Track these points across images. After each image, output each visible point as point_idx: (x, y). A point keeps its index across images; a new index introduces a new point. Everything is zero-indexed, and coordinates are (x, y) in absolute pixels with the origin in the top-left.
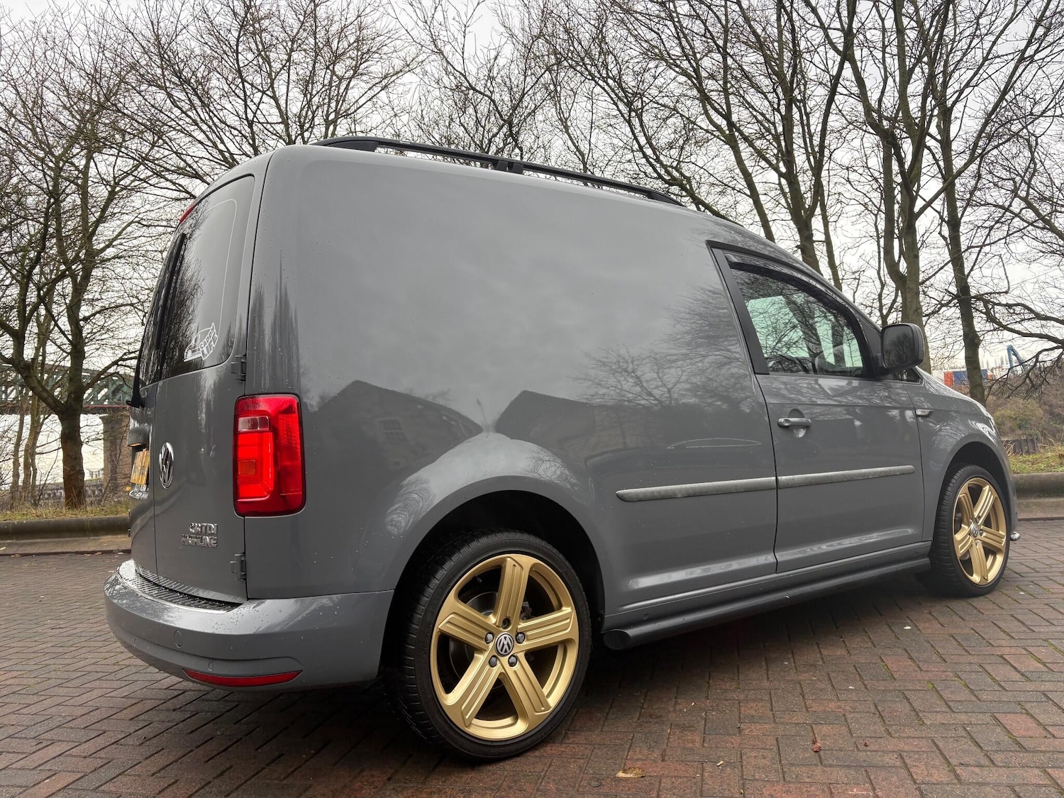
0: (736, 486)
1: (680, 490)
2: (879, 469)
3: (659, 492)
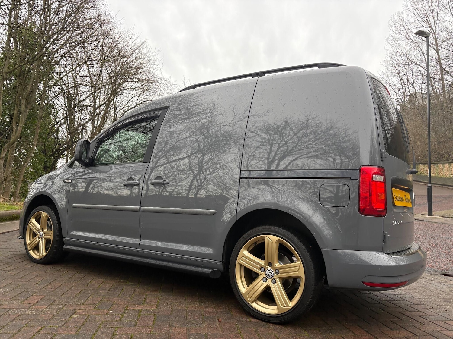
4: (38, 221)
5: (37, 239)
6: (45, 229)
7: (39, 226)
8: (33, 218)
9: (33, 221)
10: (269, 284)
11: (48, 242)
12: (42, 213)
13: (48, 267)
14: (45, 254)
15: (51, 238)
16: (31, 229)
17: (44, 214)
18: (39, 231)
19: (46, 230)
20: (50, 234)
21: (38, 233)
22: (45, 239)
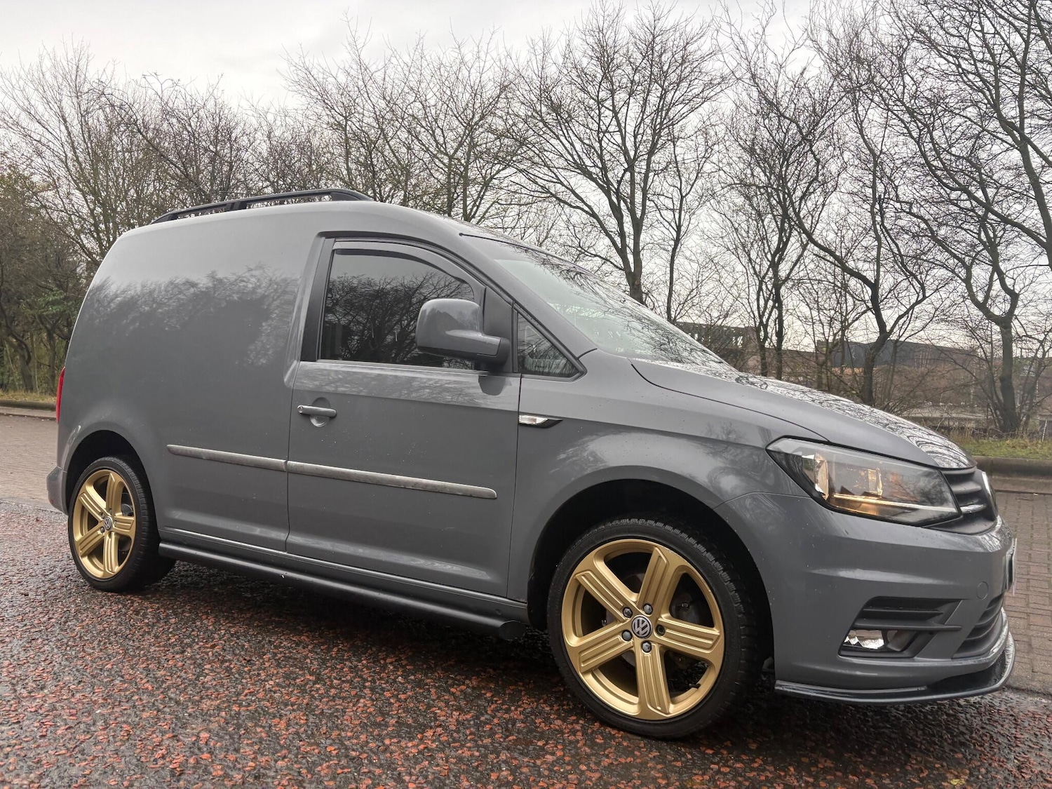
0: (246, 460)
1: (205, 453)
2: (425, 481)
3: (191, 451)
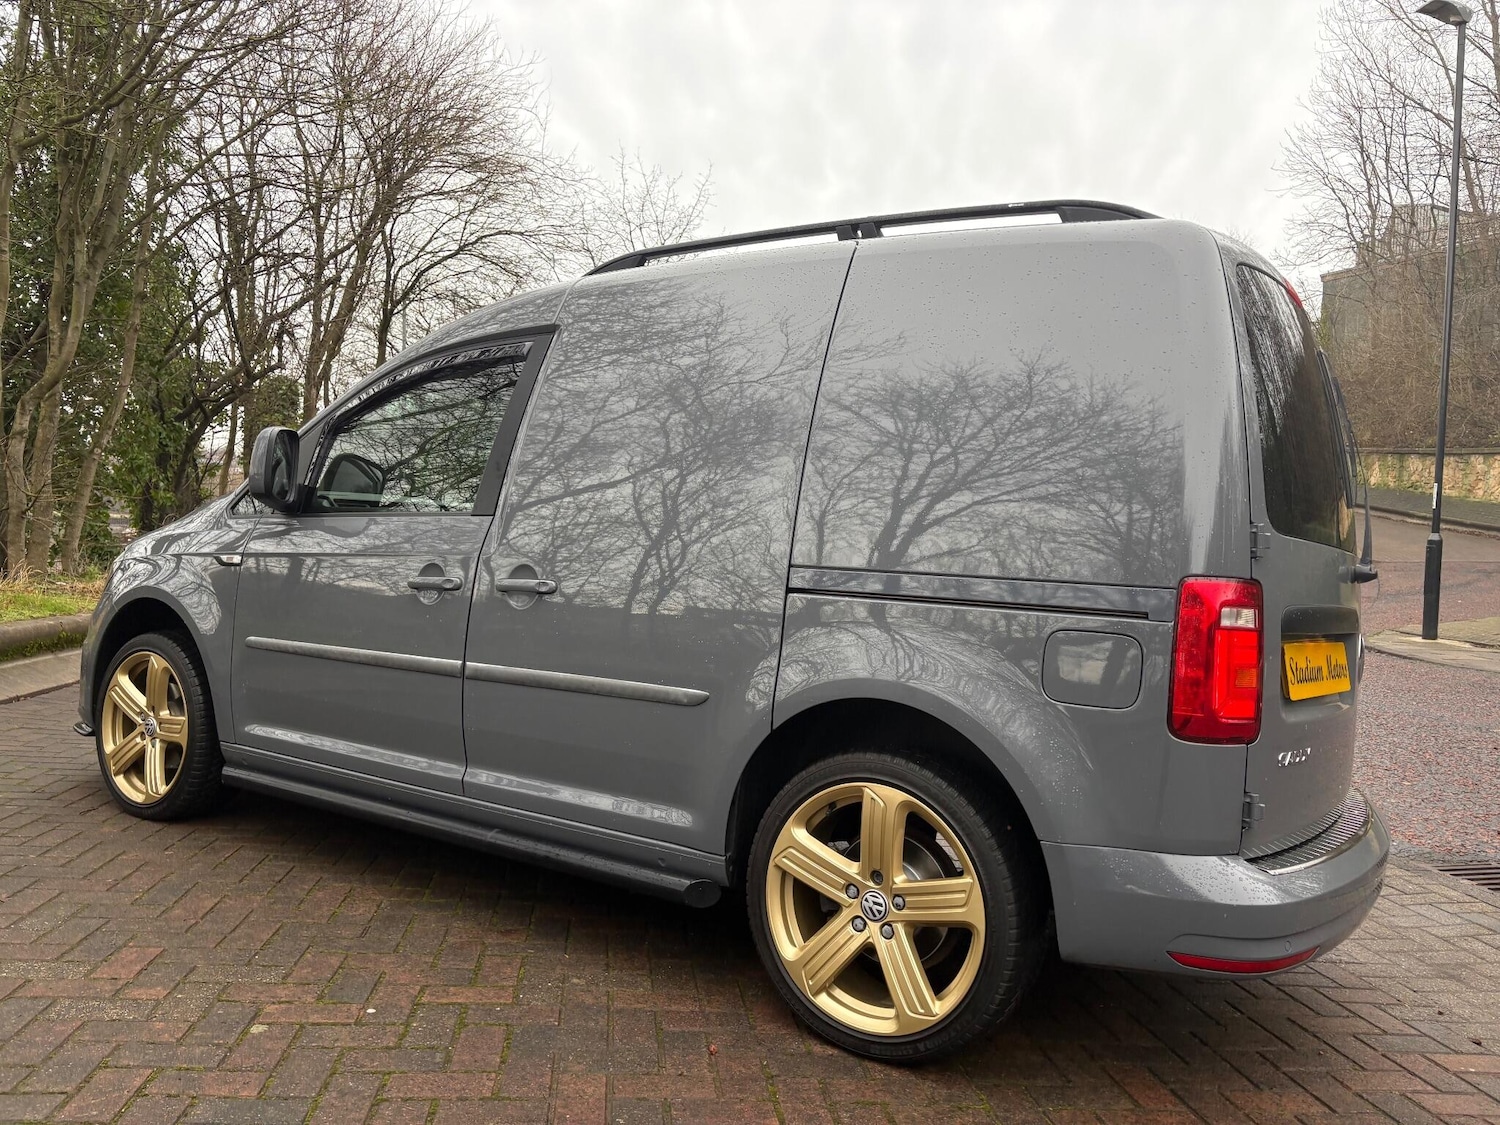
4: (140, 682)
5: (138, 740)
6: (163, 709)
7: (141, 700)
8: (123, 672)
9: (124, 680)
10: (870, 940)
11: (171, 751)
12: (149, 656)
13: (174, 833)
14: (163, 789)
15: (182, 739)
16: (116, 707)
17: (157, 663)
18: (141, 713)
19: (165, 713)
20: (177, 725)
21: (139, 720)
22: (161, 741)
